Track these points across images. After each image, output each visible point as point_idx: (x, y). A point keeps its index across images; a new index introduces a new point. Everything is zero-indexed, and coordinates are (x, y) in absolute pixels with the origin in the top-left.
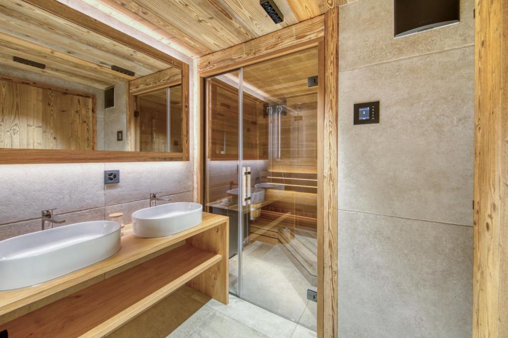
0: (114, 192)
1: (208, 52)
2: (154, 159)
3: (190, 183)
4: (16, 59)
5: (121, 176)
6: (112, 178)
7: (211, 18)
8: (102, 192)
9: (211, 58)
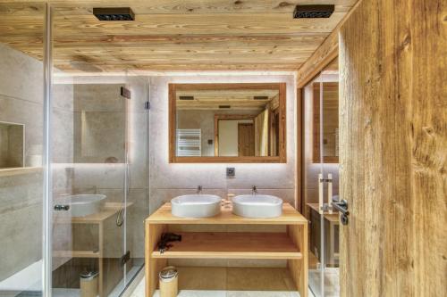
0: (233, 181)
1: (299, 66)
2: (254, 161)
3: (291, 182)
4: (220, 107)
5: (236, 172)
6: (231, 172)
7: (275, 47)
8: (225, 180)
9: (303, 69)
